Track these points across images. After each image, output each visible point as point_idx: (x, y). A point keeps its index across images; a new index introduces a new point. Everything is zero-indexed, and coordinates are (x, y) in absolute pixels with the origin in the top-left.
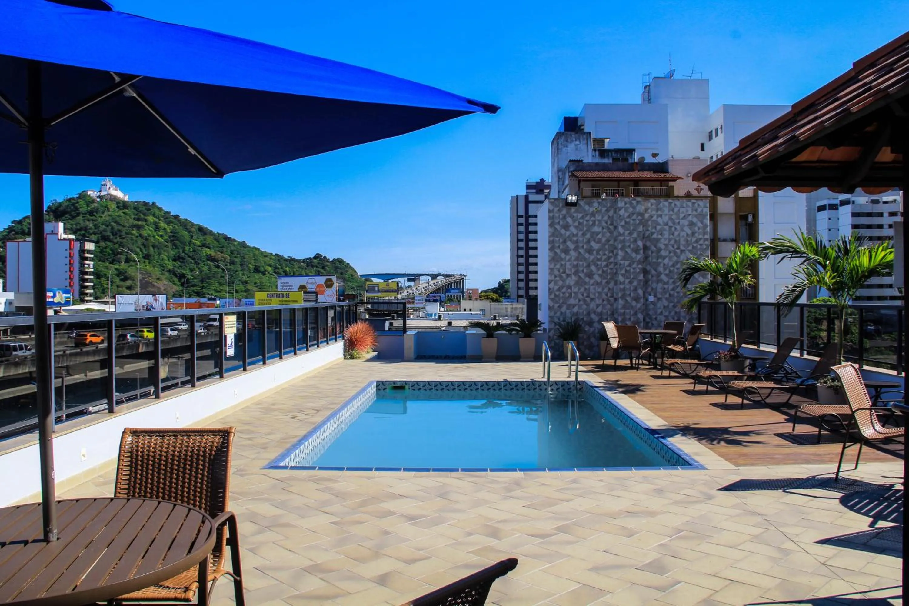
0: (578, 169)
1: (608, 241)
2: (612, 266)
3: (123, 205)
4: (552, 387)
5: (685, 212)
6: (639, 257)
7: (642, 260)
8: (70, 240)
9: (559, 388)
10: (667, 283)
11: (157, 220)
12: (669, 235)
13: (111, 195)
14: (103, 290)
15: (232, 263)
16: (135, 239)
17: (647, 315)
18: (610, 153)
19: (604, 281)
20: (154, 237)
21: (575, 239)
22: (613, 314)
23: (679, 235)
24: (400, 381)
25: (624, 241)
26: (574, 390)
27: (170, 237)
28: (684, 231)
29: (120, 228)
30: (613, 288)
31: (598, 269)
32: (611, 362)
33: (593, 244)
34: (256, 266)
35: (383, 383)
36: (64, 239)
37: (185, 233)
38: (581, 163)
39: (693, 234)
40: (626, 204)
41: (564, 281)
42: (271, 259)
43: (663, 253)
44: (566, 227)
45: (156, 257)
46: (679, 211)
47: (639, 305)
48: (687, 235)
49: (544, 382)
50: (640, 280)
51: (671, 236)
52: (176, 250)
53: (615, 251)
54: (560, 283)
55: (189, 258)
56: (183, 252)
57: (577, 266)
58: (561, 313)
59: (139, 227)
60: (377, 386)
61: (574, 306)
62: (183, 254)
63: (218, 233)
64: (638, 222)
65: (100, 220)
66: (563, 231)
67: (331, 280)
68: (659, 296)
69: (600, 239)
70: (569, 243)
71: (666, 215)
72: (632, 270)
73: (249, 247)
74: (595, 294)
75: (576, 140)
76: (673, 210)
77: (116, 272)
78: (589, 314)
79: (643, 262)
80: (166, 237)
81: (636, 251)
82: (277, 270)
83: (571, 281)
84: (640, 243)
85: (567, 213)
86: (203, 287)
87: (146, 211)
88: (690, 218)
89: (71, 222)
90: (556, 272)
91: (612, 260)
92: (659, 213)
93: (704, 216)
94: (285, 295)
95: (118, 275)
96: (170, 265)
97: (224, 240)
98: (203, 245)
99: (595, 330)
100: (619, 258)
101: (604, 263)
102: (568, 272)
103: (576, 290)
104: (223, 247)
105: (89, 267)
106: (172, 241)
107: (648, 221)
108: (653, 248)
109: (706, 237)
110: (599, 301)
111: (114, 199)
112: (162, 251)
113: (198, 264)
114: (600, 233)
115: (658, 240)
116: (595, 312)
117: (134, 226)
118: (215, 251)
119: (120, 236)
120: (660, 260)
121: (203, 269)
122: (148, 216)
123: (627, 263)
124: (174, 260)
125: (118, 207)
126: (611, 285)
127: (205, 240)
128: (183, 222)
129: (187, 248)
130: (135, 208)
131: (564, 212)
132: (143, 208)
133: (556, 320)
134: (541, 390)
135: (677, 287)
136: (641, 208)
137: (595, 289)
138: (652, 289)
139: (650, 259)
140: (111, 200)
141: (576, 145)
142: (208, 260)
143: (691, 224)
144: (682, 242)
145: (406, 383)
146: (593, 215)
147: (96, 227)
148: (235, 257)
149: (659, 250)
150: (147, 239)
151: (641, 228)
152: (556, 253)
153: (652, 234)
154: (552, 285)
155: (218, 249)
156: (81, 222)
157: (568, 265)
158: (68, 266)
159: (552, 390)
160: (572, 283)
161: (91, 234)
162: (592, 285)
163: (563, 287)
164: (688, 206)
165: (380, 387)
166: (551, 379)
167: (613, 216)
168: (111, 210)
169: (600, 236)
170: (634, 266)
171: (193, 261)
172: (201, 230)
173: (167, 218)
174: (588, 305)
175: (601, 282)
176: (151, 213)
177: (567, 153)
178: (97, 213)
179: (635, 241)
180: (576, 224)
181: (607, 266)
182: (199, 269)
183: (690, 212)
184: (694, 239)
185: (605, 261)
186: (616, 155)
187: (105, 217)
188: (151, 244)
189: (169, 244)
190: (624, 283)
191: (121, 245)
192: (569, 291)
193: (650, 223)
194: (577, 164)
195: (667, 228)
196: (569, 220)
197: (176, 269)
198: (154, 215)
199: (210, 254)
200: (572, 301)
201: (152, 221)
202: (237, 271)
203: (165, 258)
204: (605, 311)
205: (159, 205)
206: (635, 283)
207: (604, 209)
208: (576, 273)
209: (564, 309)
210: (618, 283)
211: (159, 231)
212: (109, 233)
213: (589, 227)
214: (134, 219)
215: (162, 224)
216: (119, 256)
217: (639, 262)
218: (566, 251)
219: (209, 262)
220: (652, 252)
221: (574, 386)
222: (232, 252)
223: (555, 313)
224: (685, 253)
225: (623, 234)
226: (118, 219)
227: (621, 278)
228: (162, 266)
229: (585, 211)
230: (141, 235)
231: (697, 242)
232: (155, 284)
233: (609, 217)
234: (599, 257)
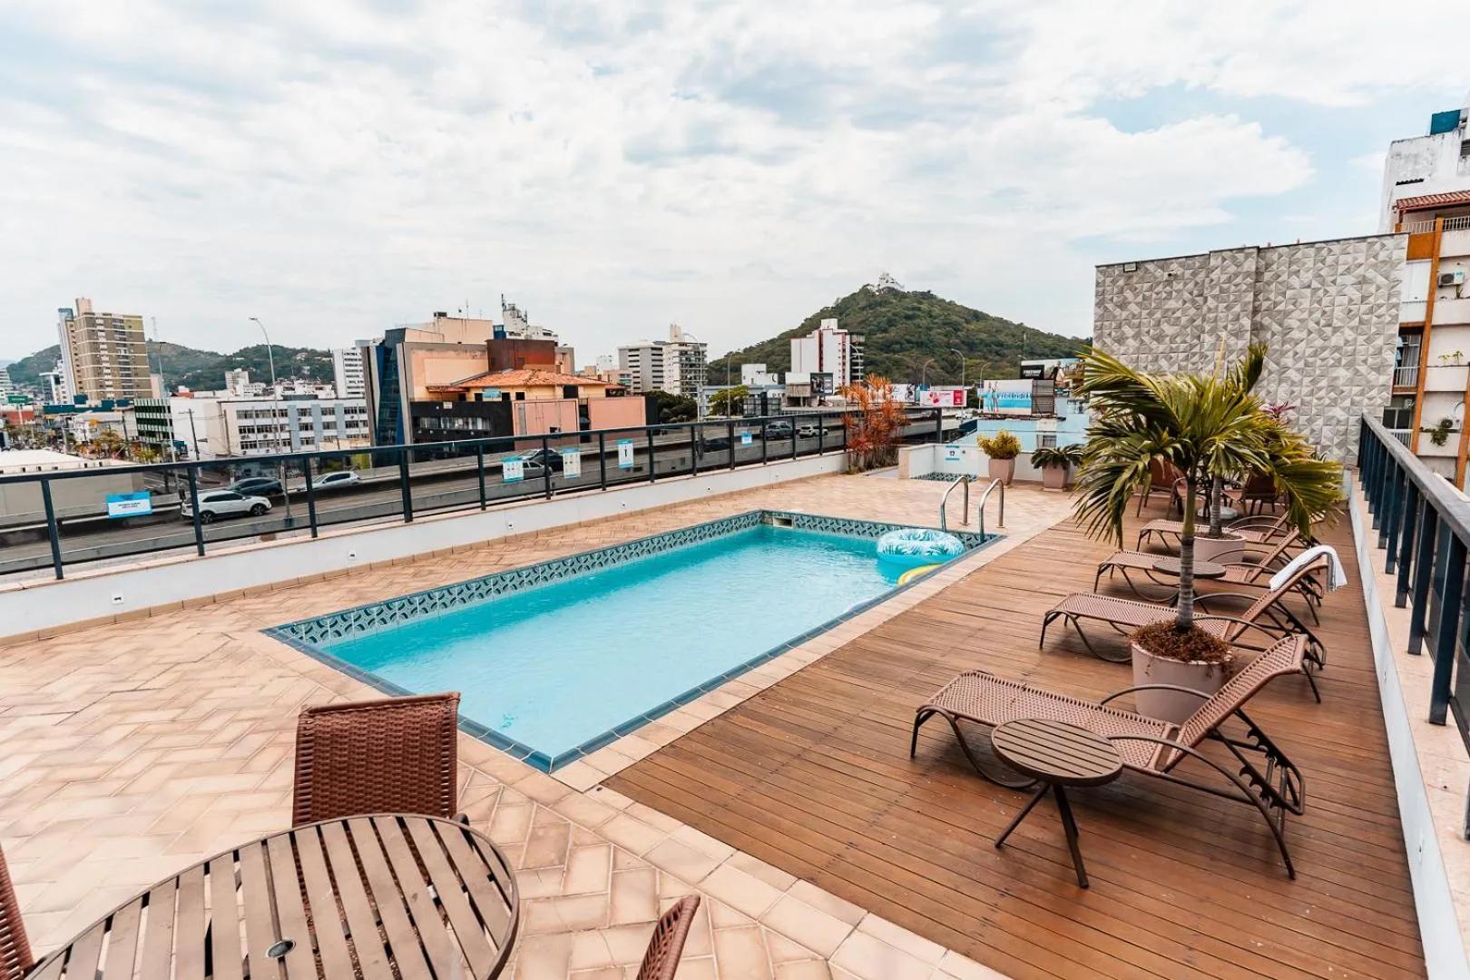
1: (1192, 321)
6: (1242, 343)
8: (843, 334)
12: (1311, 304)
21: (1136, 321)
23: (1333, 302)
25: (1216, 320)
28: (1344, 295)
31: (1172, 365)
33: (1165, 327)
36: (838, 334)
39: (1364, 299)
40: (1223, 260)
43: (1295, 334)
44: (1123, 305)
48: (1351, 300)
51: (1316, 306)
57: (1137, 360)
64: (1245, 287)
66: (1118, 312)
69: (1179, 319)
70: (1126, 329)
76: (1323, 261)
81: (1238, 334)
84: (1247, 322)
85: (1126, 283)
88: (1360, 271)
91: (1196, 349)
92: (1294, 267)
100: (1206, 346)
101: (1182, 356)
108: (1276, 328)
109: (1394, 301)
114: (1178, 309)
115: (1286, 314)
120: (1287, 346)
131: (1121, 283)
135: (1320, 389)
138: (1269, 392)
139: (1269, 345)
144: (1338, 312)
146: (1169, 283)
149: (1288, 330)
153: (1277, 304)
167: (1203, 282)
169: (1178, 314)
170: (1233, 357)
179: (1237, 318)
180: (1140, 299)
181: (1187, 359)
183: (1361, 260)
184: (1364, 308)
185: (1184, 351)
193: (1272, 286)
195: (1307, 292)
196: (1128, 294)
198: (929, 304)
205: (934, 293)
207: (1187, 273)
213: (1161, 301)
218: (1122, 340)
220: (1274, 334)
224: (1342, 333)
225: (1216, 310)
233: (1197, 284)
234: (1174, 346)
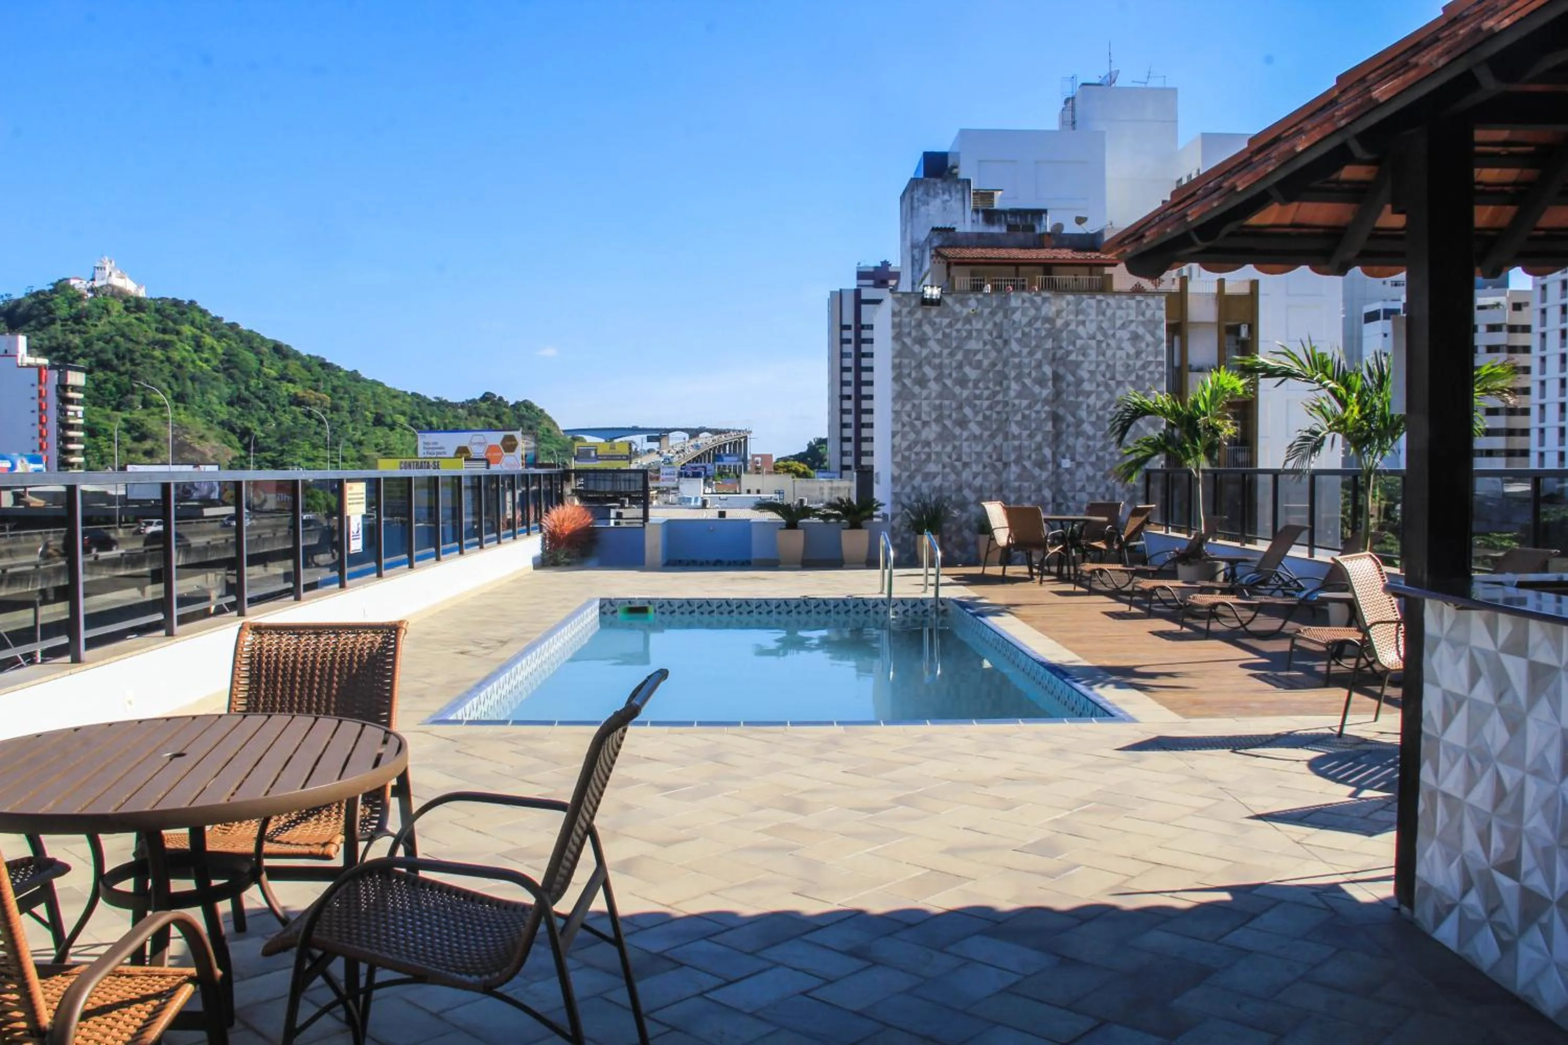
0: (947, 243)
1: (994, 365)
2: (999, 408)
3: (135, 305)
4: (897, 609)
5: (1124, 316)
6: (1045, 393)
7: (1051, 398)
8: (40, 368)
9: (907, 610)
10: (1093, 438)
11: (198, 332)
12: (1097, 356)
13: (113, 287)
14: (102, 457)
15: (335, 408)
16: (158, 365)
17: (1058, 491)
18: (1003, 216)
19: (986, 434)
20: (193, 362)
21: (937, 361)
22: (1000, 489)
23: (1114, 355)
24: (639, 599)
25: (1020, 366)
26: (932, 613)
27: (221, 362)
28: (1122, 349)
29: (130, 345)
30: (1001, 445)
31: (976, 413)
32: (996, 570)
33: (967, 369)
34: (377, 414)
35: (611, 602)
36: (29, 366)
37: (250, 356)
38: (951, 234)
39: (1138, 354)
40: (1024, 301)
41: (918, 433)
42: (404, 401)
43: (1087, 386)
44: (922, 341)
45: (198, 399)
46: (1114, 314)
47: (1045, 475)
48: (1128, 355)
49: (883, 601)
50: (1049, 432)
51: (1101, 358)
52: (234, 386)
53: (1005, 383)
54: (912, 436)
55: (257, 401)
56: (247, 388)
57: (941, 407)
58: (914, 488)
59: (165, 345)
60: (601, 607)
61: (935, 476)
62: (246, 394)
63: (309, 356)
64: (1044, 333)
65: (93, 332)
66: (917, 348)
67: (512, 438)
68: (1079, 458)
69: (980, 362)
70: (927, 369)
71: (1092, 321)
72: (1034, 415)
73: (365, 380)
74: (970, 455)
75: (944, 193)
76: (1104, 314)
77: (124, 425)
78: (960, 489)
79: (1053, 401)
80: (215, 362)
81: (1041, 382)
82: (414, 422)
83: (930, 433)
84: (1048, 370)
85: (925, 316)
86: (282, 453)
87: (178, 316)
88: (1133, 327)
89: (40, 334)
90: (905, 419)
91: (1000, 397)
92: (1081, 317)
93: (1157, 324)
94: (431, 464)
95: (128, 431)
96: (223, 412)
97: (319, 369)
98: (282, 377)
99: (970, 517)
100: (1012, 394)
101: (986, 403)
102: (924, 417)
103: (938, 448)
104: (317, 380)
105: (76, 417)
106: (225, 369)
107: (1061, 331)
108: (1070, 378)
109: (1160, 359)
110: (976, 468)
111: (118, 294)
112: (208, 388)
113: (274, 411)
114: (979, 351)
115: (1078, 364)
116: (970, 486)
117: (155, 343)
118: (304, 387)
119: (132, 361)
120: (1081, 399)
121: (283, 419)
122: (182, 324)
123: (1025, 403)
124: (231, 404)
125: (127, 309)
126: (999, 440)
127: (286, 367)
128: (247, 336)
129: (253, 382)
130: (157, 311)
131: (919, 315)
132: (173, 311)
133: (905, 501)
134: (877, 613)
135: (1109, 443)
136: (1049, 309)
137: (970, 446)
138: (1068, 447)
139: (1064, 396)
140: (113, 296)
141: (945, 202)
142: (291, 404)
143: (1135, 337)
144: (1119, 368)
145: (650, 601)
146: (968, 320)
147: (88, 344)
148: (341, 398)
149: (1080, 382)
150: (180, 367)
151: (1049, 344)
152: (904, 385)
153: (1069, 353)
154: (898, 438)
155: (309, 383)
156: (60, 336)
157: (925, 407)
158: (37, 414)
159: (896, 613)
160: (932, 436)
161: (77, 357)
162: (966, 440)
163: (916, 443)
164: (1128, 307)
165: (605, 609)
166: (893, 596)
167: (1002, 323)
168: (114, 313)
169: (979, 356)
170: (1038, 407)
171: (264, 406)
172: (279, 350)
173: (216, 329)
174: (958, 474)
175: (981, 435)
176: (187, 320)
177: (928, 215)
178: (87, 318)
179: (1039, 365)
180: (939, 336)
181: (990, 408)
182: (275, 419)
183: (1133, 317)
184: (1139, 363)
185: (987, 399)
186: (1013, 219)
187: (102, 326)
188: (188, 375)
189: (221, 376)
190: (1019, 437)
191: (133, 376)
192: (927, 450)
193: (1064, 334)
194: (945, 234)
195: (1093, 343)
196: (927, 328)
197: (234, 420)
198: (193, 323)
199: (296, 394)
200: (932, 468)
201: (189, 333)
202: (343, 423)
203: (215, 400)
204: (987, 484)
205: (202, 304)
206: (1039, 438)
207: (987, 311)
208: (938, 420)
209: (918, 480)
210: (1010, 436)
211: (202, 352)
212: (110, 355)
213: (962, 341)
214: (157, 329)
215: (208, 340)
216: (129, 396)
217: (1046, 402)
218: (922, 382)
219: (293, 408)
220: (1068, 385)
221: (932, 606)
222: (334, 389)
223: (903, 488)
224: (1124, 387)
225: (1018, 355)
226: (126, 330)
227: (1014, 429)
228: (208, 413)
229: (954, 313)
230: (169, 359)
231: (1144, 367)
232: (197, 446)
233: (995, 324)
234: (978, 392)
